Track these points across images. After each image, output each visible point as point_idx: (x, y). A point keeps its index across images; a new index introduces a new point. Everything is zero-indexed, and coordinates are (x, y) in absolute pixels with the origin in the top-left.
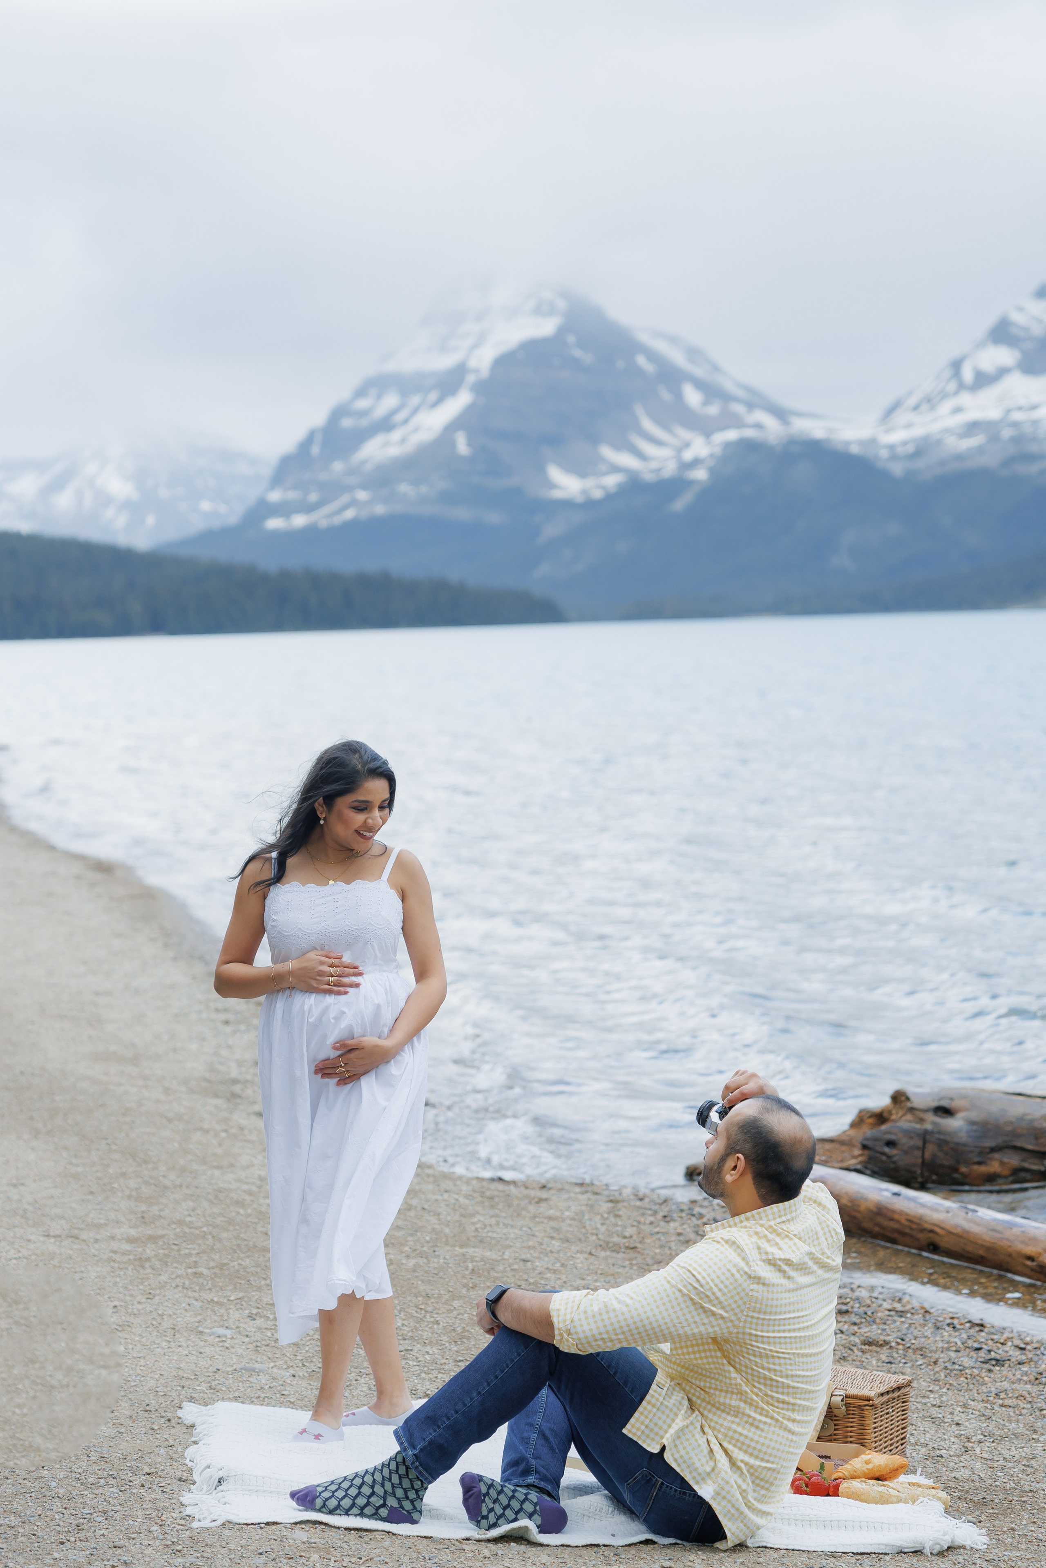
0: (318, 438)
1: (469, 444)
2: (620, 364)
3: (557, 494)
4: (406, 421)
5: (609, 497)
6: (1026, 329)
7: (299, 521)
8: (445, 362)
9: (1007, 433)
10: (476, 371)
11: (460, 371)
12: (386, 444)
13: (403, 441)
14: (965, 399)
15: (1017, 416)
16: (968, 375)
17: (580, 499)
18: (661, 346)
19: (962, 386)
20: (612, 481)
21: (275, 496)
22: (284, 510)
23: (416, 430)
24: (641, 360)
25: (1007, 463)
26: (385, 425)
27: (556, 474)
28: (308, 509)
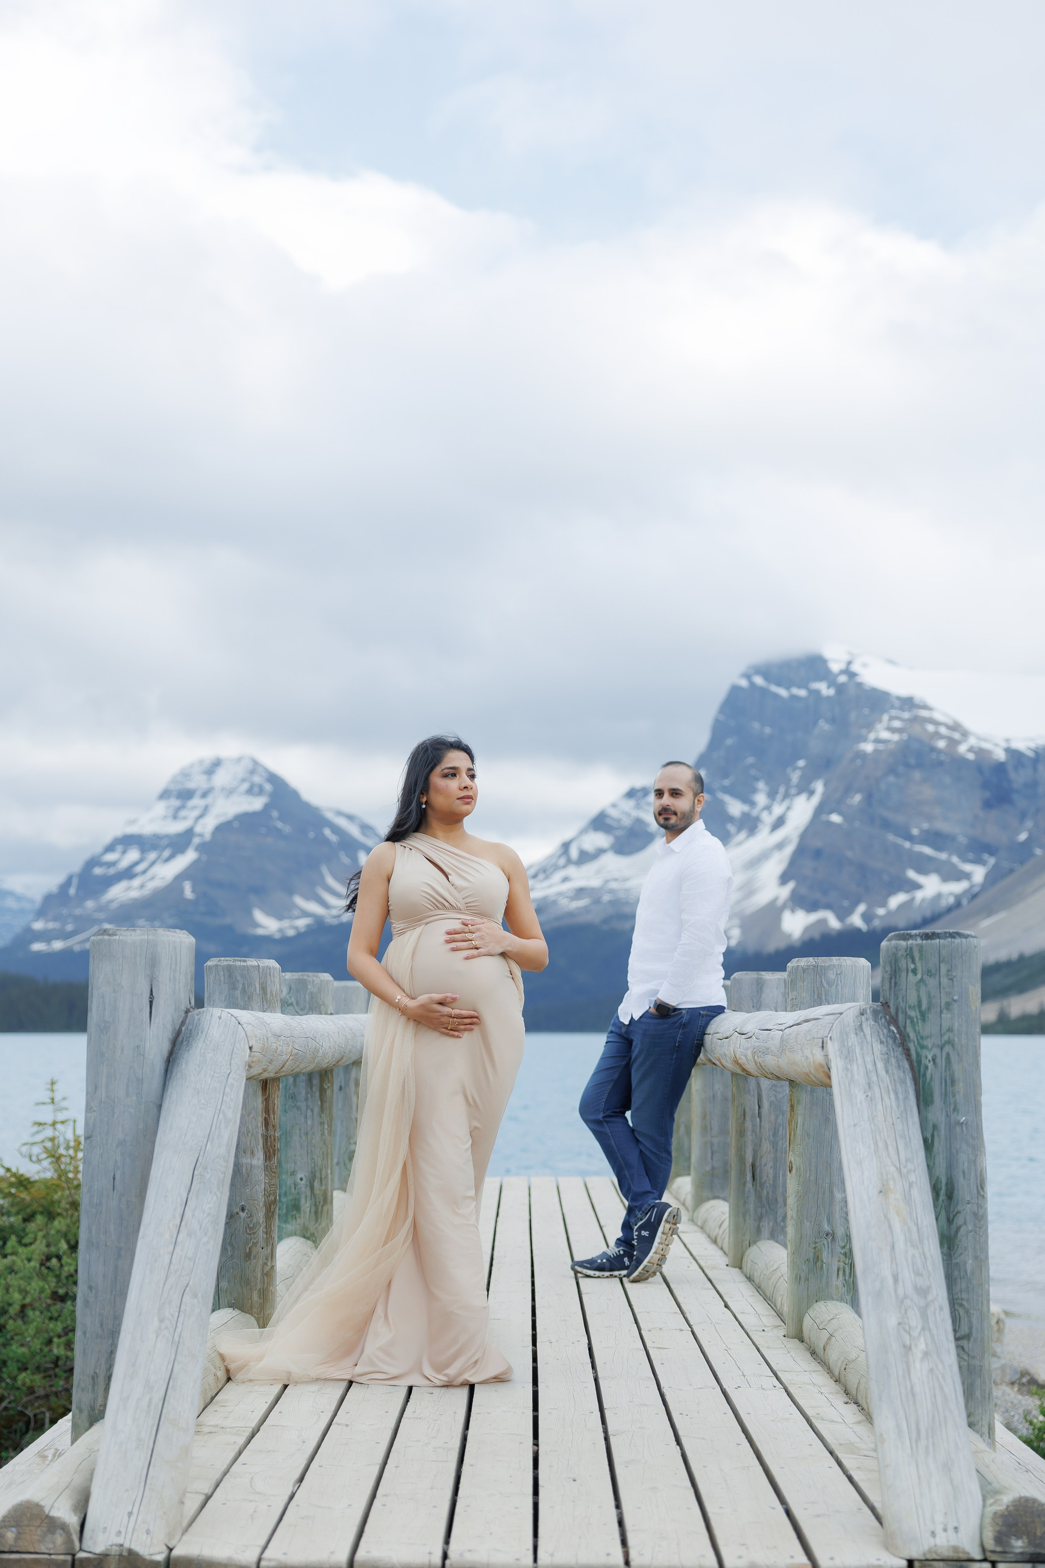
0: (75, 881)
1: (193, 892)
2: (312, 835)
3: (260, 932)
4: (144, 872)
5: (300, 936)
6: (619, 820)
7: (58, 945)
8: (177, 827)
9: (606, 898)
10: (201, 835)
11: (189, 834)
12: (129, 889)
13: (142, 886)
14: (572, 871)
15: (613, 885)
16: (574, 853)
17: (277, 936)
18: (342, 822)
19: (569, 861)
20: (302, 923)
21: (38, 926)
22: (45, 936)
23: (152, 878)
24: (327, 832)
25: (607, 920)
26: (128, 874)
27: (259, 916)
28: (66, 936)
